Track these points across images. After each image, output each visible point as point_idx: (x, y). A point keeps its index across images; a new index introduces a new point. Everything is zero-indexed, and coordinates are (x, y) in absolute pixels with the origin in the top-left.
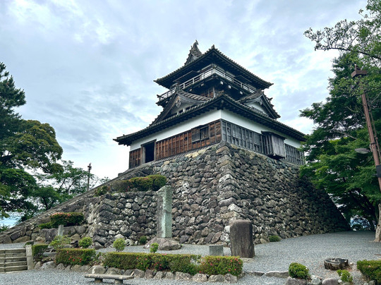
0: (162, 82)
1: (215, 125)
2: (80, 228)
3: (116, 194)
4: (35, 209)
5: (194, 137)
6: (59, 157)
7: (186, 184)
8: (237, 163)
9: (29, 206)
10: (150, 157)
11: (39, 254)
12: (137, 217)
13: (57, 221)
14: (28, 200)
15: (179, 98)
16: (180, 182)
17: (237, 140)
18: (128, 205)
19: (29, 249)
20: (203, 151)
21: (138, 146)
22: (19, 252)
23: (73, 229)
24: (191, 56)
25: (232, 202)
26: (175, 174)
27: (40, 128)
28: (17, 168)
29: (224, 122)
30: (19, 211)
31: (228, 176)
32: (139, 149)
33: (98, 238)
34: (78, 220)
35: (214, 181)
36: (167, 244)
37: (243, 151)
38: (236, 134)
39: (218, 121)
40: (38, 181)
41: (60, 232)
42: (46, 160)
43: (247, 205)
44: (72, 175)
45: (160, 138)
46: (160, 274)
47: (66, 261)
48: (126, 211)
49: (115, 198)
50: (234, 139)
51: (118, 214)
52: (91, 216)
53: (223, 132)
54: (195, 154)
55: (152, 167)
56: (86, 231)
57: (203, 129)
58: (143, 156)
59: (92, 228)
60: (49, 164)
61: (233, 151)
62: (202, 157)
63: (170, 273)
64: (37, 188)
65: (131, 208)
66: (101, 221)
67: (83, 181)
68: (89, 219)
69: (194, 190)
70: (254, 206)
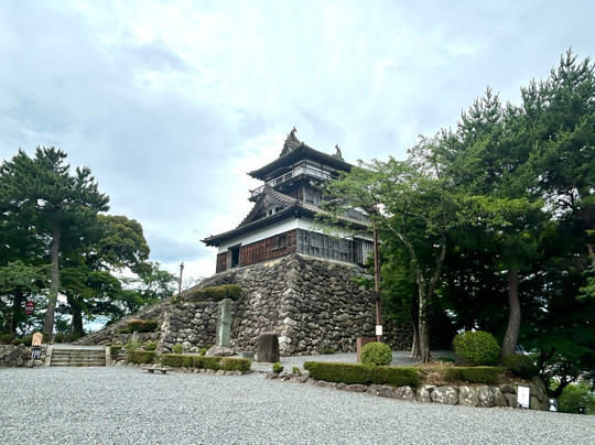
0: (256, 175)
1: (292, 234)
2: (153, 335)
3: (186, 304)
4: (122, 314)
5: (274, 245)
6: (146, 257)
7: (259, 296)
8: (307, 276)
9: (115, 310)
10: (235, 263)
11: (115, 354)
12: (206, 326)
13: (134, 327)
14: (115, 303)
15: (267, 197)
16: (255, 293)
17: (317, 249)
18: (198, 315)
19: (108, 349)
20: (278, 261)
21: (225, 249)
22: (100, 351)
23: (147, 335)
24: (286, 146)
25: (288, 315)
26: (253, 283)
27: (127, 226)
28: (103, 270)
29: (302, 231)
30: (107, 315)
31: (290, 290)
32: (225, 253)
33: (166, 344)
34: (152, 327)
35: (279, 295)
36: (221, 351)
37: (320, 262)
38: (314, 243)
39: (295, 230)
40: (123, 285)
41: (135, 337)
42: (133, 260)
43: (306, 319)
44: (159, 278)
45: (245, 242)
46: (196, 370)
47: (135, 360)
48: (195, 321)
49: (185, 308)
50: (312, 248)
51: (188, 323)
52: (164, 323)
53: (299, 242)
54: (271, 264)
55: (235, 274)
56: (158, 338)
57: (282, 237)
58: (229, 260)
59: (163, 335)
60: (137, 263)
61: (303, 263)
62: (276, 267)
63: (203, 370)
64: (122, 293)
65: (201, 318)
66: (170, 329)
67: (170, 285)
68: (162, 327)
69: (264, 302)
70: (316, 320)
